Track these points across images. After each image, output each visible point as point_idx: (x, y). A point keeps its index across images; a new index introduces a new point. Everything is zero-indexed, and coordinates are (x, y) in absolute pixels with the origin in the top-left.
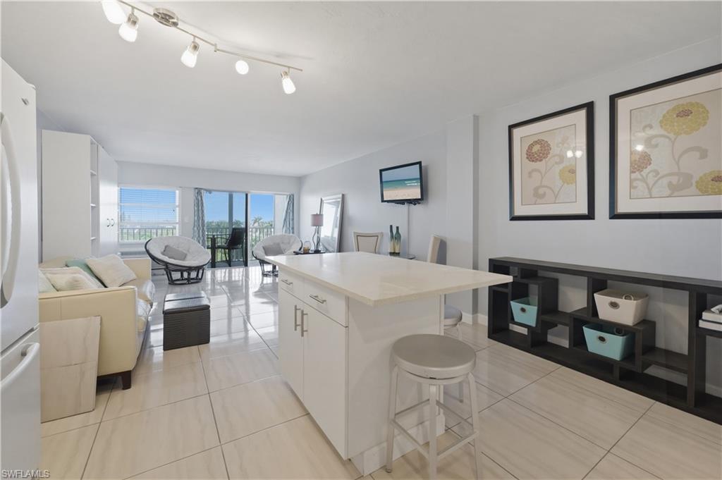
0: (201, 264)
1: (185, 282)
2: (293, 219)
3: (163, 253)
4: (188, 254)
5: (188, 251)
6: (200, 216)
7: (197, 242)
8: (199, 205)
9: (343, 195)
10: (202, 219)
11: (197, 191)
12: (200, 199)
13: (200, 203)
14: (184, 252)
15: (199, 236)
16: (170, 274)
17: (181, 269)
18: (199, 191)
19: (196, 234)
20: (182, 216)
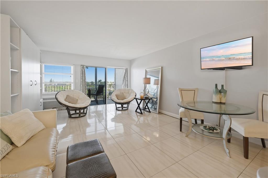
0: (86, 106)
1: (78, 115)
2: (127, 81)
3: (65, 100)
4: (79, 100)
5: (79, 98)
6: (84, 79)
7: (82, 93)
8: (83, 74)
9: (162, 67)
10: (85, 81)
11: (82, 66)
12: (83, 70)
13: (84, 73)
14: (77, 98)
15: (83, 89)
16: (70, 112)
17: (75, 109)
18: (83, 66)
19: (82, 88)
20: (75, 79)
